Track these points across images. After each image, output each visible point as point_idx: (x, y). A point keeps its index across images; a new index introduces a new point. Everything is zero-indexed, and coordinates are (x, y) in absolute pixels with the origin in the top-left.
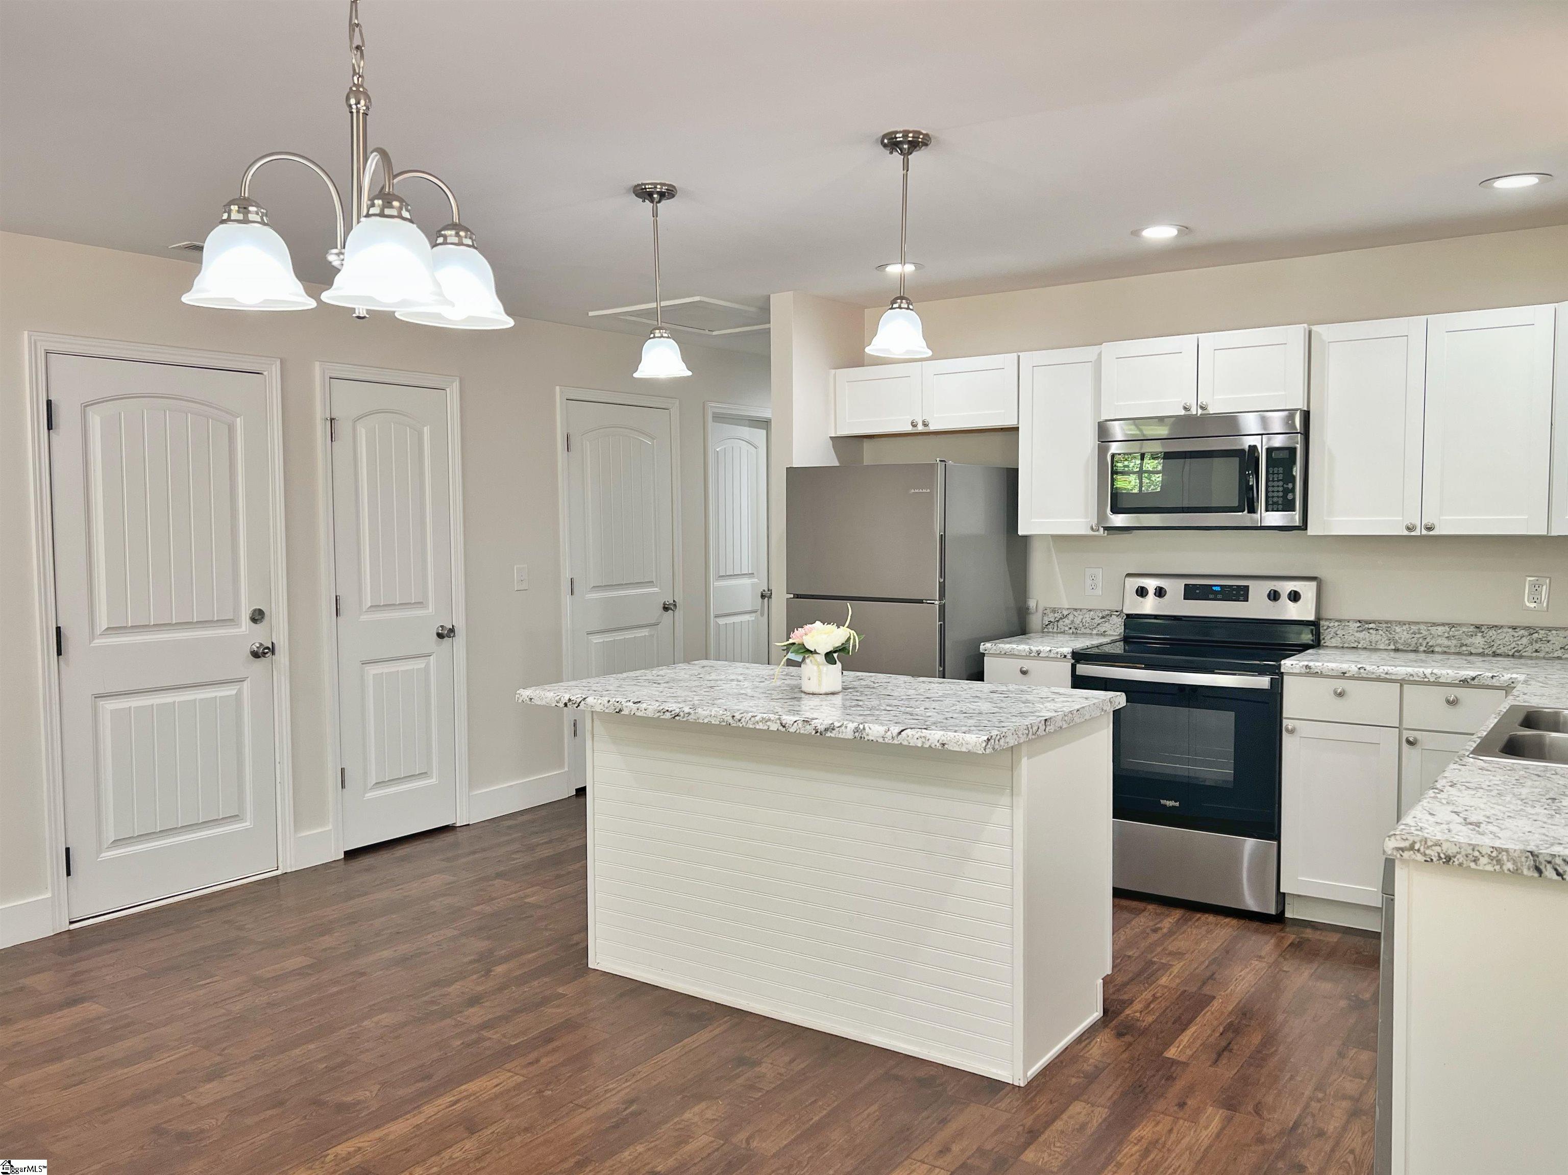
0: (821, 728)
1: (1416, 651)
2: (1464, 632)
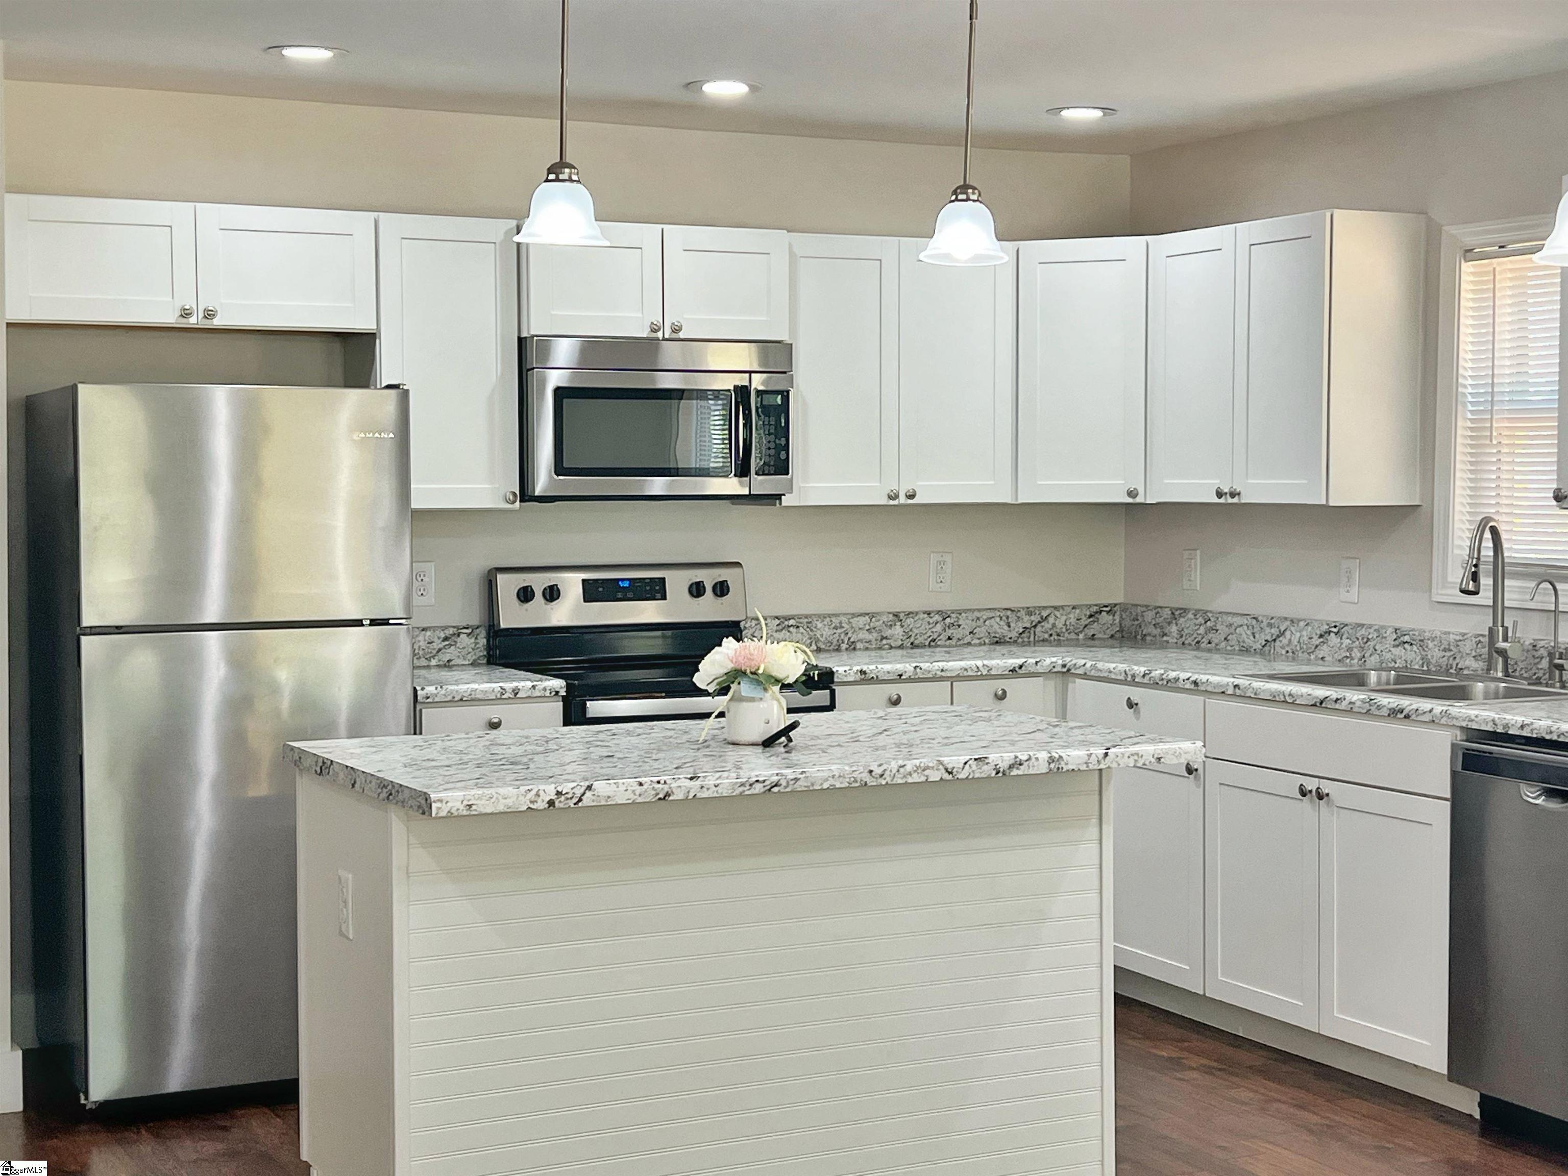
0: (1003, 766)
1: (838, 650)
2: (884, 622)
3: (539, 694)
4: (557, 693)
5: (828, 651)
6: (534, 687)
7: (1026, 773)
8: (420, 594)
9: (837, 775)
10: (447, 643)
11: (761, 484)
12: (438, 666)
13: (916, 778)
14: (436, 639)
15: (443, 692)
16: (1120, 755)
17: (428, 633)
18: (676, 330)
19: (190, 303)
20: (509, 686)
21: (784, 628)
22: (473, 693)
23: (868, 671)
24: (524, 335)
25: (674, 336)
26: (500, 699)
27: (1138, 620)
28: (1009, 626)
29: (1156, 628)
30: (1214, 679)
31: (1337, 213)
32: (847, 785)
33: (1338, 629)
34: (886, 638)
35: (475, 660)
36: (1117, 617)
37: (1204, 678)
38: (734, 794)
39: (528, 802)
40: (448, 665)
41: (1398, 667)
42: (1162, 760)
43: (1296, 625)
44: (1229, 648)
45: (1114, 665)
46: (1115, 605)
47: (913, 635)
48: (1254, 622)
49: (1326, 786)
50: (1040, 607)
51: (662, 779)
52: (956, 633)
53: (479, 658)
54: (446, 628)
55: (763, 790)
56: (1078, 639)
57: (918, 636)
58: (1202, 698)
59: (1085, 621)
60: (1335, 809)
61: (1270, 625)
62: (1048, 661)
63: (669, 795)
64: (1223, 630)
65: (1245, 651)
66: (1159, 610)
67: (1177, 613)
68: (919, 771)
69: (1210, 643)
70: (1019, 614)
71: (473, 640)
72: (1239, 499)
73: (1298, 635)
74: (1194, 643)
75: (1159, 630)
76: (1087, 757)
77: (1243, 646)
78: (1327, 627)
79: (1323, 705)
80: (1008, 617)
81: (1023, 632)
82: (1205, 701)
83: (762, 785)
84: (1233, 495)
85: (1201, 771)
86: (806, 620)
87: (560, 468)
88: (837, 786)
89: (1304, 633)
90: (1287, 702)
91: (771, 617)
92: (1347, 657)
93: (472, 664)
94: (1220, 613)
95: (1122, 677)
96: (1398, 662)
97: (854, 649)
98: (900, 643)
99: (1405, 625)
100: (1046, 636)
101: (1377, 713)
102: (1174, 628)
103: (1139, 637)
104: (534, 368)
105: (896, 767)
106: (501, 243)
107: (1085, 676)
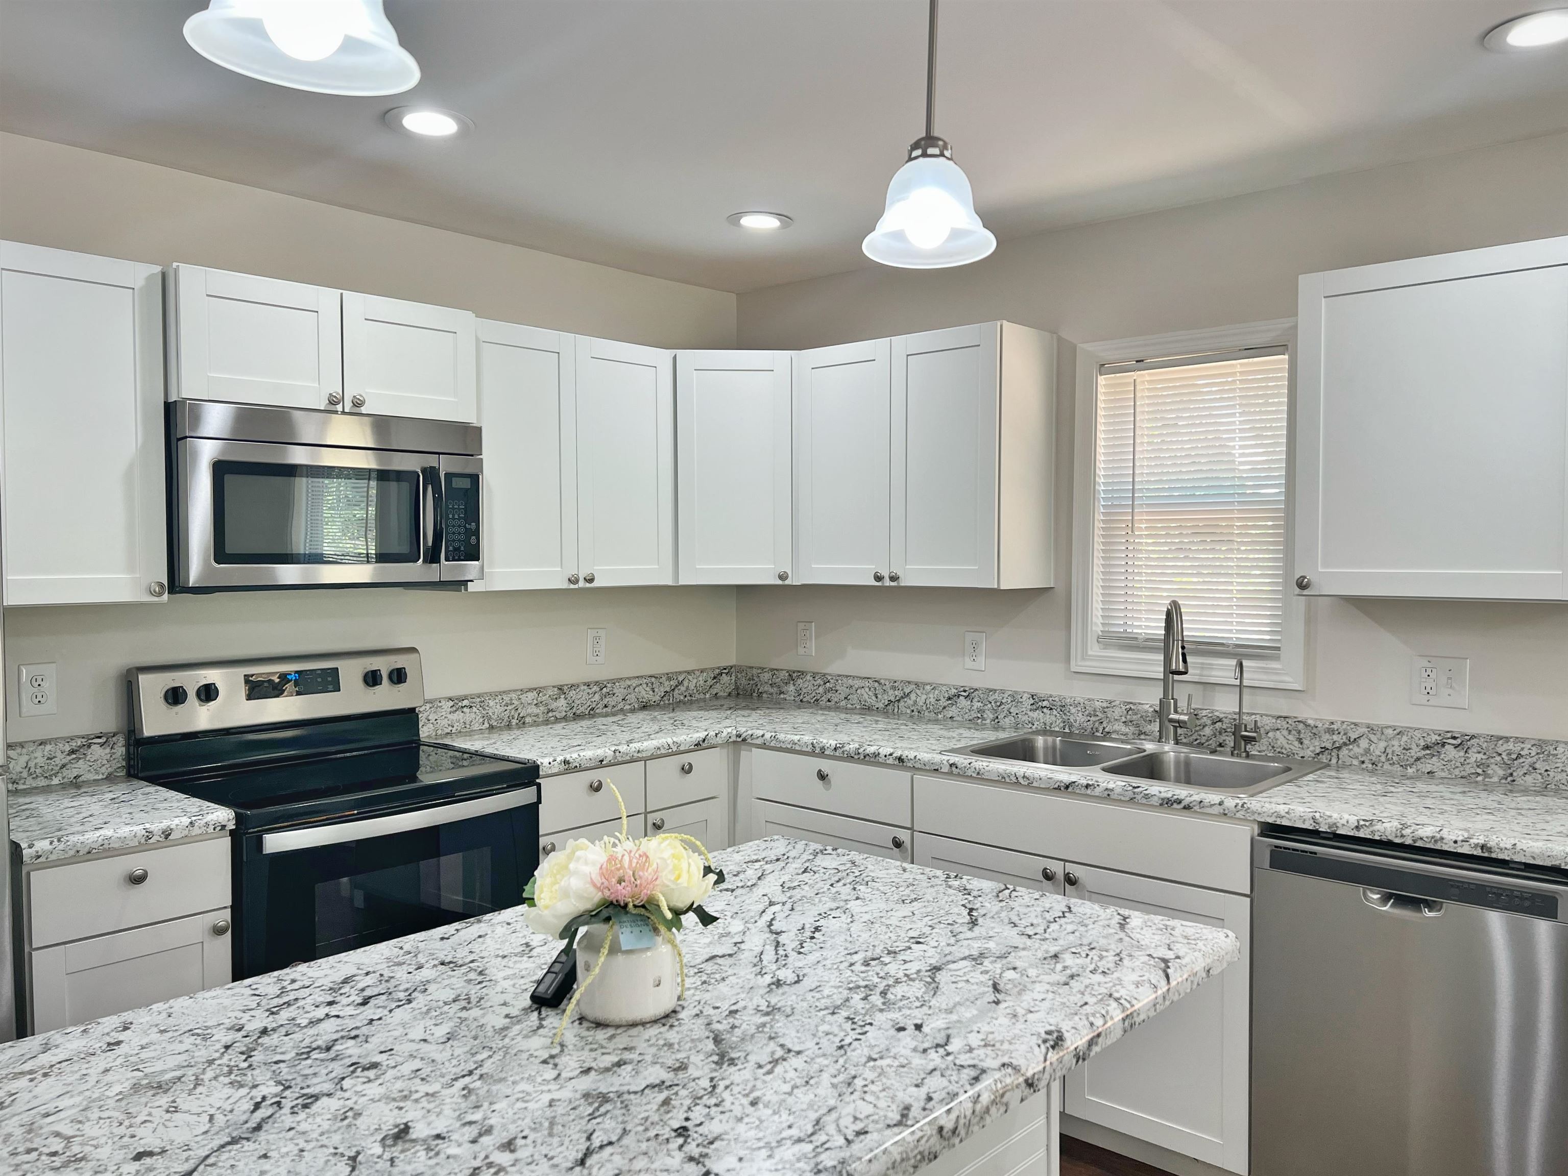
2: (549, 696)
3: (199, 831)
4: (223, 827)
6: (191, 822)
8: (35, 701)
10: (75, 755)
11: (447, 569)
12: (61, 788)
14: (58, 754)
15: (62, 843)
17: (46, 747)
18: (358, 403)
20: (157, 823)
21: (459, 709)
22: (106, 841)
23: (571, 760)
24: (173, 398)
25: (356, 410)
26: (144, 848)
27: (754, 679)
28: (654, 691)
29: (773, 687)
30: (924, 756)
33: (967, 693)
34: (552, 711)
35: (110, 774)
36: (733, 678)
37: (910, 754)
40: (74, 784)
43: (921, 688)
44: (849, 706)
46: (732, 667)
48: (876, 684)
49: (1079, 872)
50: (676, 672)
52: (611, 701)
53: (115, 771)
54: (71, 738)
56: (705, 699)
58: (909, 774)
59: (710, 682)
61: (894, 688)
64: (843, 691)
65: (867, 710)
66: (776, 671)
67: (793, 676)
69: (829, 701)
70: (660, 680)
71: (108, 750)
72: (898, 582)
73: (924, 696)
74: (812, 701)
75: (776, 689)
77: (864, 705)
78: (956, 691)
79: (1070, 789)
80: (652, 684)
81: (664, 696)
82: (912, 777)
84: (893, 578)
86: (478, 700)
87: (221, 553)
89: (931, 696)
90: (1021, 784)
91: (446, 698)
93: (107, 779)
94: (839, 675)
95: (809, 749)
96: (1036, 724)
99: (1043, 692)
100: (682, 698)
102: (791, 688)
104: (186, 437)
106: (141, 287)
107: (764, 746)
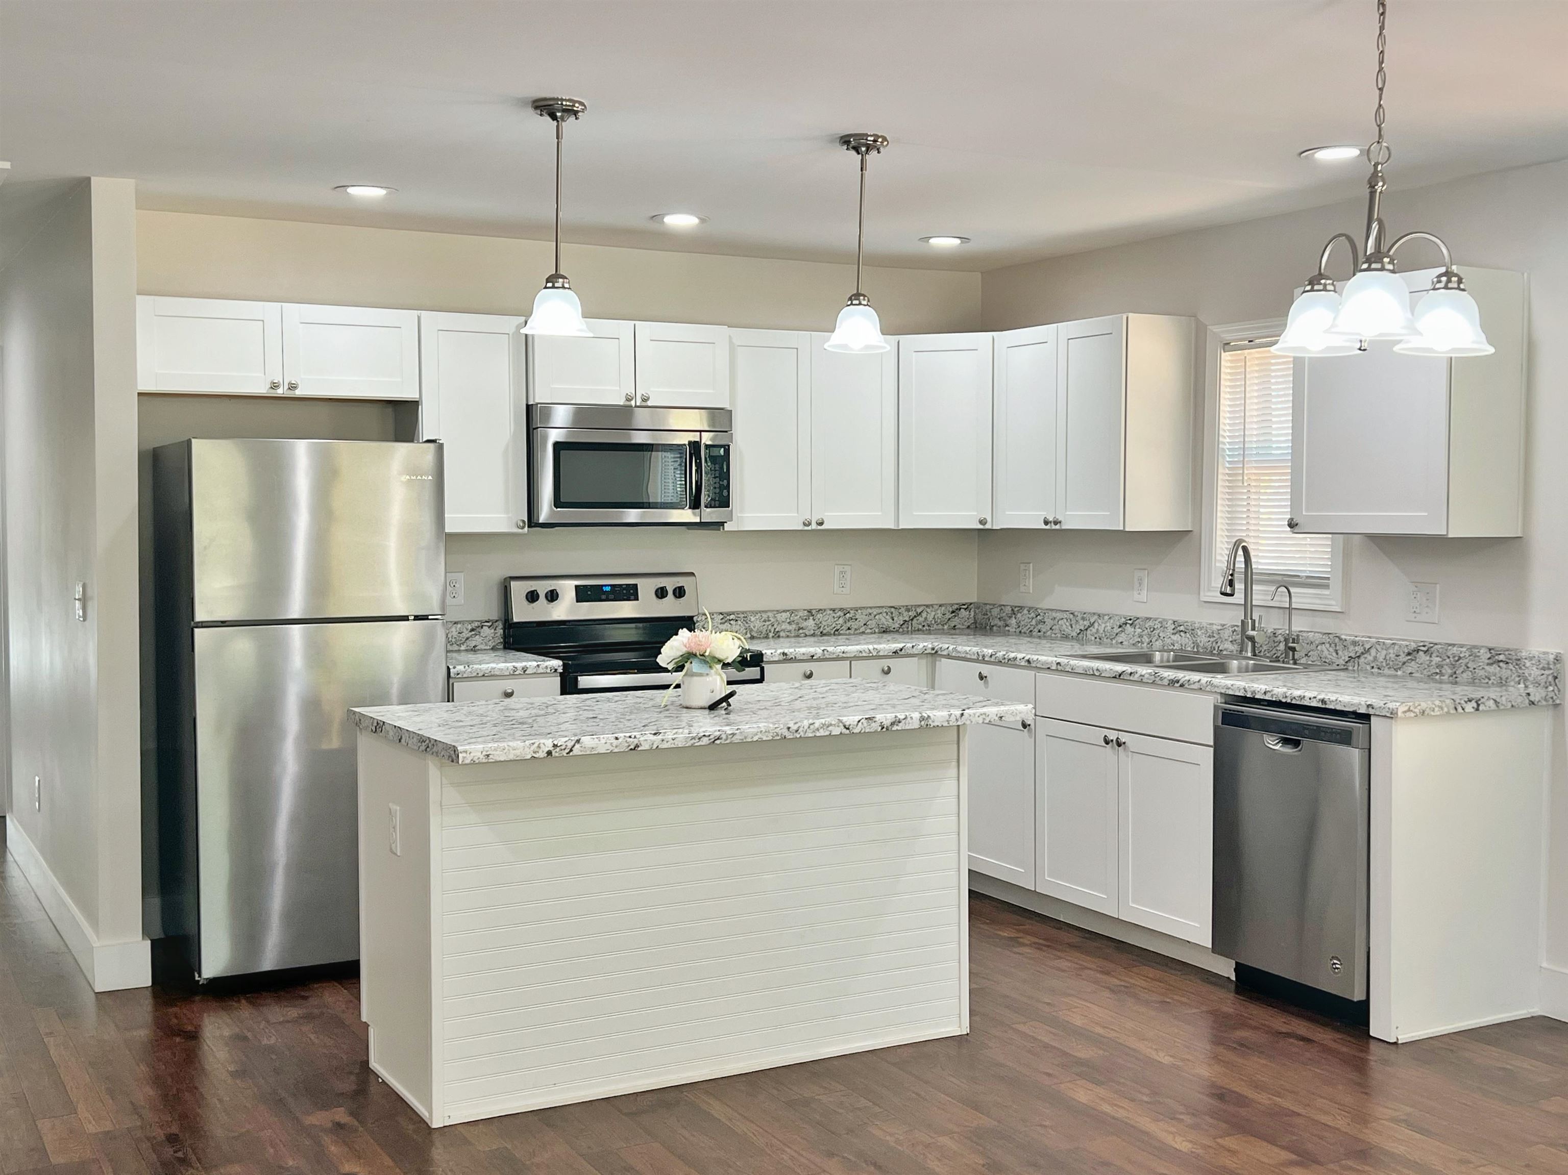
0: (887, 723)
1: (767, 637)
2: (800, 617)
3: (542, 671)
4: (556, 670)
5: (760, 638)
6: (538, 666)
7: (903, 728)
8: (452, 596)
9: (764, 731)
10: (473, 633)
11: (710, 514)
12: (466, 650)
13: (822, 733)
14: (465, 630)
15: (470, 670)
16: (972, 715)
17: (459, 626)
18: (645, 399)
19: (278, 379)
20: (519, 665)
21: (726, 622)
22: (492, 671)
23: (788, 653)
24: (531, 403)
25: (644, 404)
26: (513, 675)
27: (987, 614)
28: (893, 620)
29: (1000, 621)
30: (1043, 658)
31: (1131, 316)
32: (771, 738)
33: (1132, 622)
34: (802, 628)
35: (494, 646)
36: (972, 613)
37: (1035, 657)
38: (687, 745)
39: (532, 753)
40: (474, 650)
41: (1176, 649)
42: (1003, 718)
43: (1101, 618)
44: (1053, 635)
45: (969, 648)
46: (971, 604)
47: (822, 626)
48: (1072, 616)
49: (1124, 738)
50: (916, 605)
51: (633, 734)
52: (854, 625)
53: (497, 645)
54: (472, 621)
55: (708, 742)
56: (943, 629)
57: (826, 627)
58: (1033, 672)
59: (948, 616)
60: (1130, 753)
61: (1083, 619)
62: (921, 645)
63: (638, 746)
64: (1049, 622)
65: (1066, 637)
66: (1003, 607)
67: (1015, 611)
68: (825, 727)
69: (1039, 631)
70: (900, 611)
71: (493, 631)
72: (1061, 526)
73: (1103, 625)
74: (1028, 632)
75: (1002, 622)
76: (948, 716)
77: (1063, 634)
78: (1124, 620)
79: (1121, 677)
80: (892, 613)
81: (903, 624)
82: (1035, 675)
83: (707, 739)
84: (1056, 523)
85: (1032, 726)
86: (743, 615)
87: (558, 502)
88: (764, 739)
89: (1108, 624)
90: (1095, 675)
91: (716, 613)
92: (1139, 642)
93: (492, 649)
94: (1047, 609)
95: (975, 657)
96: (1176, 645)
97: (779, 637)
98: (812, 632)
99: (1181, 618)
100: (920, 627)
101: (1160, 682)
102: (1013, 621)
103: (988, 627)
104: (538, 428)
105: (808, 725)
106: (513, 334)
107: (949, 657)
